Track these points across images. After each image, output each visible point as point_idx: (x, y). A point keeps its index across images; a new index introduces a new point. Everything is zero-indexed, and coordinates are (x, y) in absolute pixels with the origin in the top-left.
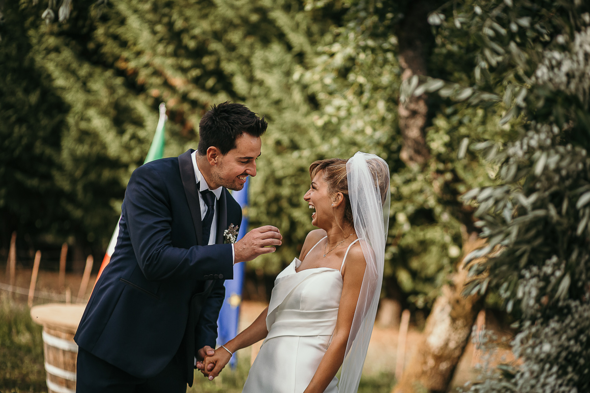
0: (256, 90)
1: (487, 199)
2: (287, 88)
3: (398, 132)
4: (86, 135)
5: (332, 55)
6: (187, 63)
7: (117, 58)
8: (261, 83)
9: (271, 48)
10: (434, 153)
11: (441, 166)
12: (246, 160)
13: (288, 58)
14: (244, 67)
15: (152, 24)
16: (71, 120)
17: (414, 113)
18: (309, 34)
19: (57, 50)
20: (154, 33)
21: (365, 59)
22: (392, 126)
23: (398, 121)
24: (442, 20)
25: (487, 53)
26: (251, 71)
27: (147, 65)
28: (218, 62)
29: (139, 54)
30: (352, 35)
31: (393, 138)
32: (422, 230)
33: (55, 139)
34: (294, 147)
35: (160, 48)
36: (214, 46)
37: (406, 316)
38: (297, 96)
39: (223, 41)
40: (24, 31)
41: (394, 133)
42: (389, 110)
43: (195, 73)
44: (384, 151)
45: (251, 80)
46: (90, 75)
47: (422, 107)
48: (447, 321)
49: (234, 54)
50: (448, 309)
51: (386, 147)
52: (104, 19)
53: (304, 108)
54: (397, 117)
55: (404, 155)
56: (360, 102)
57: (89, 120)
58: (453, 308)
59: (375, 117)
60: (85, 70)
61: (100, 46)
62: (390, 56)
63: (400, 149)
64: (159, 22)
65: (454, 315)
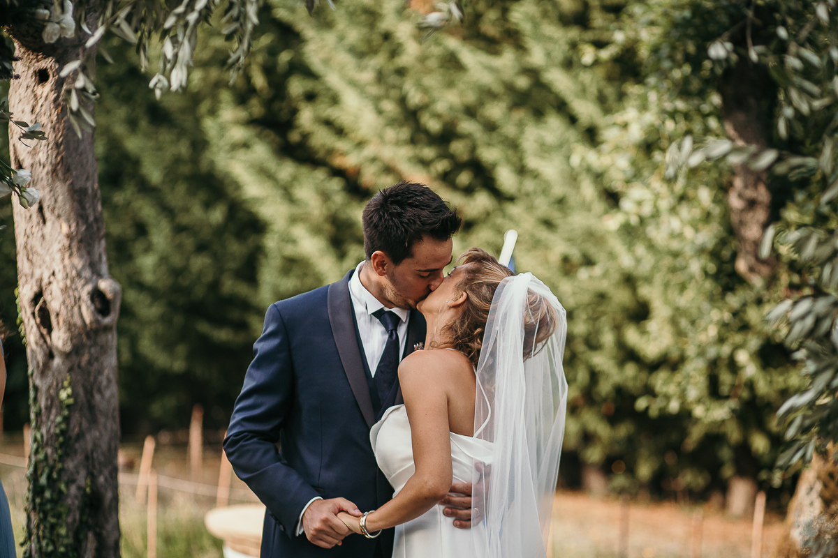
0: (529, 185)
1: (803, 317)
2: (573, 178)
3: (731, 232)
4: (292, 264)
5: (625, 126)
6: (429, 152)
7: (331, 152)
8: (536, 175)
9: (546, 123)
10: (785, 260)
11: (796, 279)
12: (426, 274)
13: (572, 135)
14: (510, 153)
15: (376, 100)
16: (271, 242)
17: (751, 204)
18: (601, 100)
19: (246, 145)
20: (380, 112)
21: (675, 130)
22: (721, 224)
23: (729, 216)
24: (728, 52)
25: (794, 94)
26: (521, 159)
27: (374, 160)
28: (473, 149)
29: (360, 144)
30: (653, 96)
31: (723, 242)
32: (781, 374)
33: (249, 271)
34: (588, 262)
35: (391, 134)
36: (467, 126)
37: (761, 501)
38: (588, 190)
39: (478, 118)
40: (198, 121)
41: (725, 234)
42: (716, 201)
43: (442, 166)
44: (711, 260)
45: (522, 171)
46: (295, 178)
47: (763, 194)
48: (818, 505)
49: (494, 135)
50: (818, 486)
51: (715, 255)
52: (310, 97)
53: (599, 206)
54: (727, 212)
55: (742, 266)
56: (672, 191)
57: (294, 241)
58: (825, 486)
59: (697, 213)
60: (286, 170)
61: (306, 136)
62: (713, 123)
63: (734, 256)
64: (387, 96)
65: (827, 494)
